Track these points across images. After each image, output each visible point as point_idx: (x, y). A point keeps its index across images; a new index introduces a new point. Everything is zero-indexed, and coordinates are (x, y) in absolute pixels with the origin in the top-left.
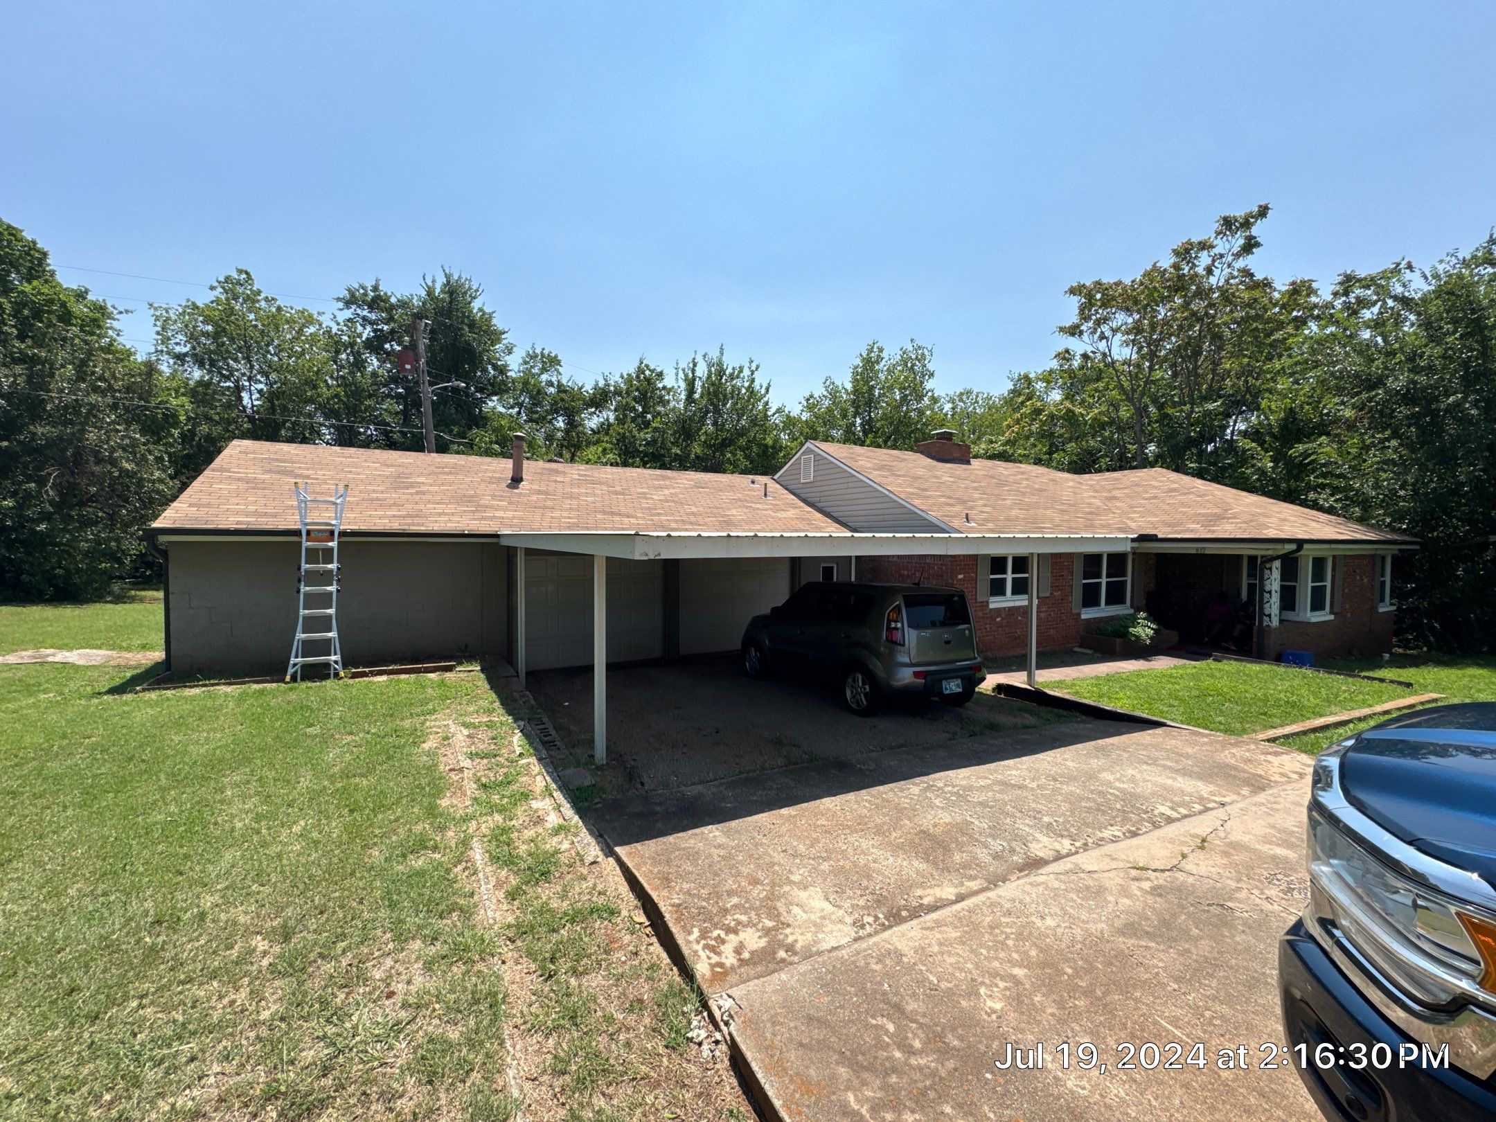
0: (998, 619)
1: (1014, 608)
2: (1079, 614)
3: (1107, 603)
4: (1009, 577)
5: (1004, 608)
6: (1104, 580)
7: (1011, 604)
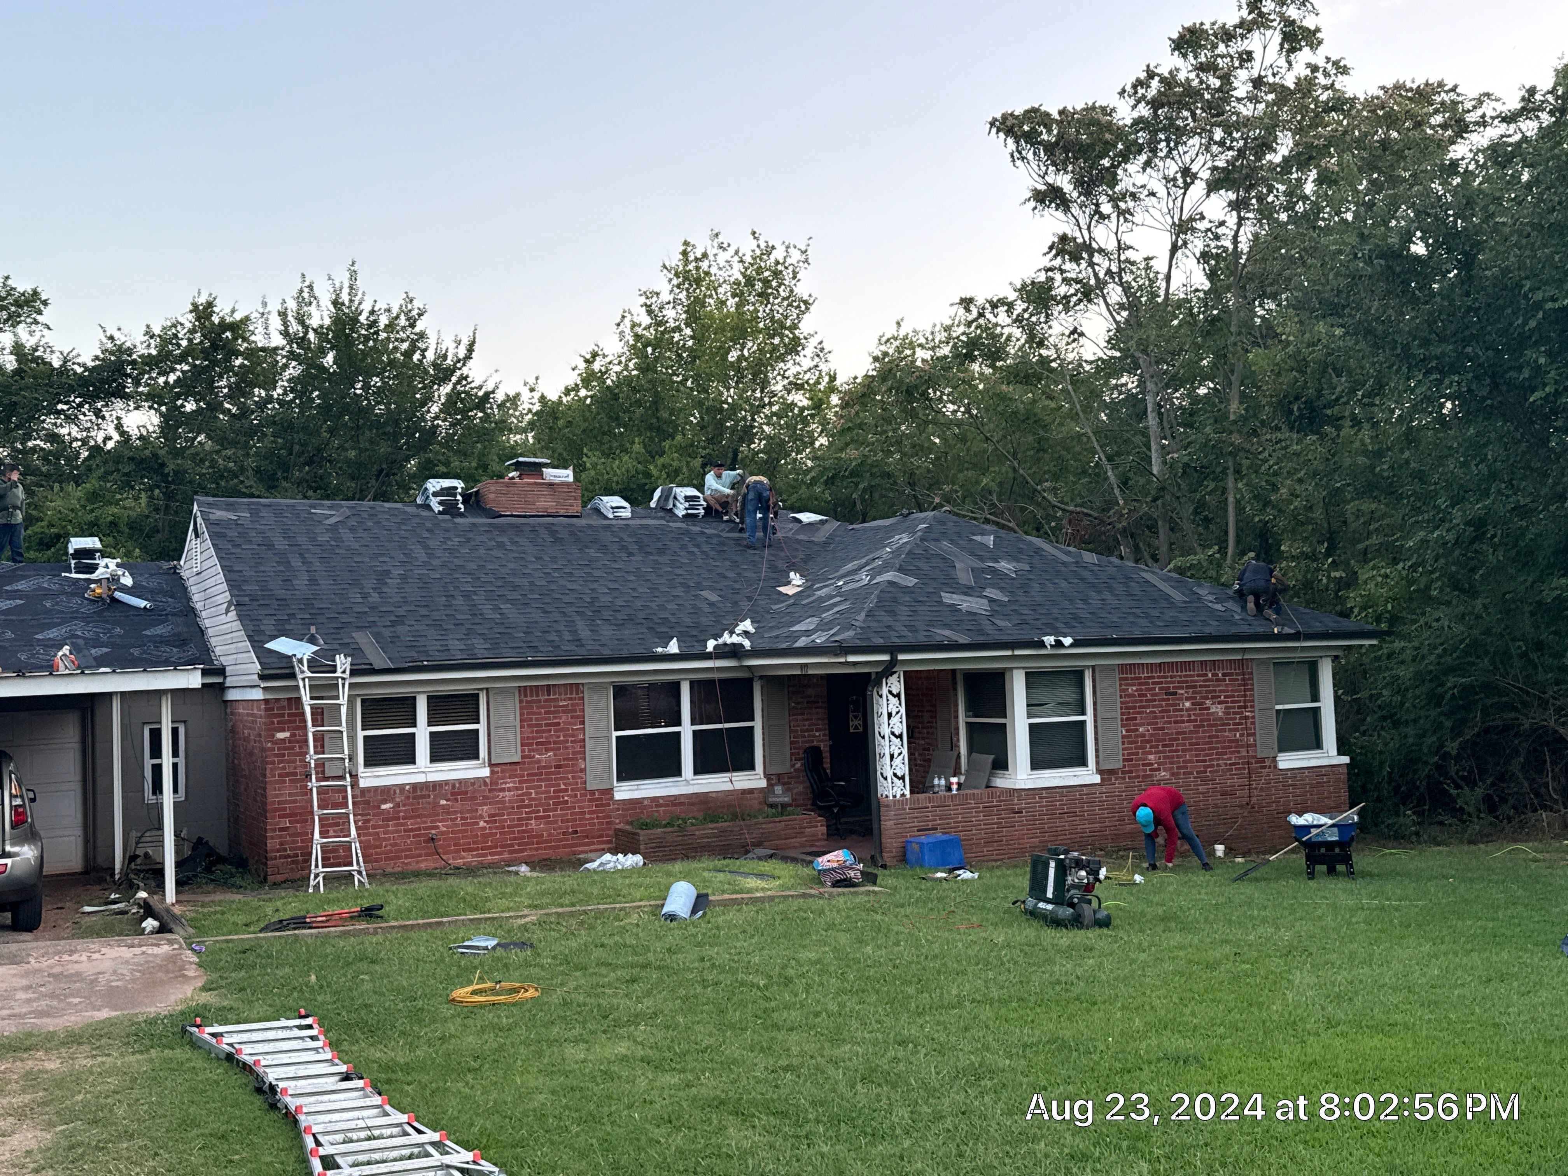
0: (384, 807)
1: (426, 785)
2: (610, 791)
3: (697, 771)
4: (422, 732)
5: (401, 787)
6: (687, 731)
7: (421, 779)
